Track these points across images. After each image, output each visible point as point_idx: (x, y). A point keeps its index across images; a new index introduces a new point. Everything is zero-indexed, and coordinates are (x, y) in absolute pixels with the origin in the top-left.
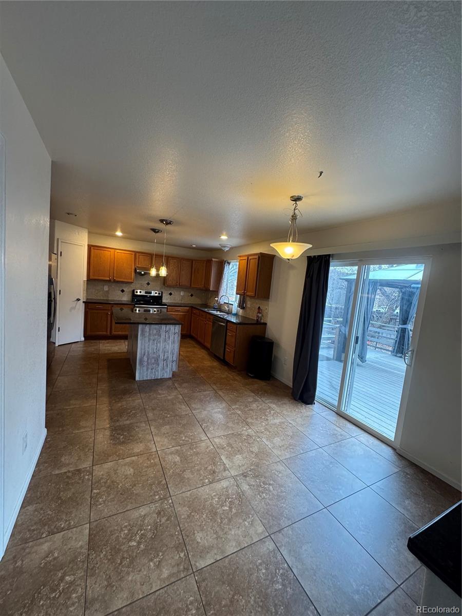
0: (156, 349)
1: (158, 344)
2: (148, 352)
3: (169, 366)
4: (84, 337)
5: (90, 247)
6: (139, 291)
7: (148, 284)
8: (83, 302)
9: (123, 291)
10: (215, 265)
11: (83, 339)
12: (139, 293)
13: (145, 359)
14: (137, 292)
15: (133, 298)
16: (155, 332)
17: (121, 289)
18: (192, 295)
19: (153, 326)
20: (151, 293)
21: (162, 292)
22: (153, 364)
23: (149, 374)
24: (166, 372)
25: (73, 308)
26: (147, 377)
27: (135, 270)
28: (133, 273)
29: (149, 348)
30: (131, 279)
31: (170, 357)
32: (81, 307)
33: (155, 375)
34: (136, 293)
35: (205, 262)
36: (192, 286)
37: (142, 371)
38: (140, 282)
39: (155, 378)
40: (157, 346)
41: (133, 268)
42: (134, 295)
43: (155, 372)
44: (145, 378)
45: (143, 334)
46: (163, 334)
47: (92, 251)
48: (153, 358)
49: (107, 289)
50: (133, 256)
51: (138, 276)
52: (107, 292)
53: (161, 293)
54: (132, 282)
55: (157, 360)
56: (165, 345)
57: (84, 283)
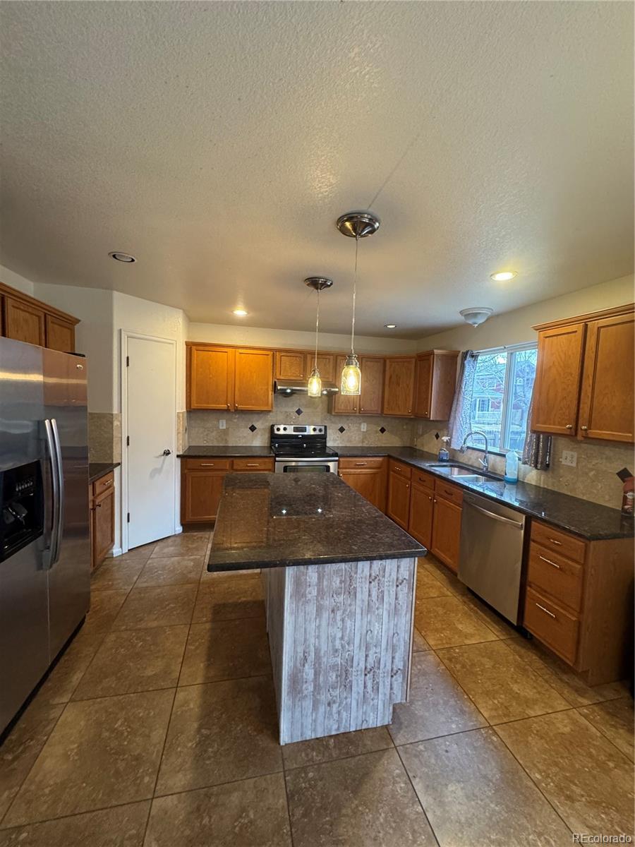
0: (342, 638)
1: (348, 623)
2: (317, 651)
3: (384, 690)
4: (182, 524)
5: (192, 348)
6: (282, 427)
7: (299, 412)
8: (178, 456)
9: (253, 428)
10: (439, 362)
11: (179, 529)
12: (282, 432)
13: (309, 672)
14: (278, 429)
15: (271, 442)
16: (336, 582)
17: (250, 425)
18: (383, 430)
19: (329, 568)
20: (304, 430)
21: (326, 427)
22: (334, 688)
23: (320, 718)
24: (375, 708)
25: (157, 471)
26: (315, 730)
27: (275, 386)
28: (270, 393)
29: (318, 637)
30: (267, 404)
31: (385, 658)
32: (173, 468)
33: (339, 722)
34: (276, 432)
35: (414, 360)
36: (385, 412)
37: (297, 714)
38: (284, 409)
39: (342, 731)
40: (343, 629)
41: (271, 383)
42: (274, 437)
43: (339, 713)
44: (309, 735)
45: (299, 594)
46: (362, 588)
47: (195, 353)
48: (334, 667)
49: (224, 428)
50: (270, 358)
51: (280, 397)
52: (225, 432)
53: (323, 428)
54: (270, 411)
55: (344, 674)
56: (369, 623)
57: (178, 417)
